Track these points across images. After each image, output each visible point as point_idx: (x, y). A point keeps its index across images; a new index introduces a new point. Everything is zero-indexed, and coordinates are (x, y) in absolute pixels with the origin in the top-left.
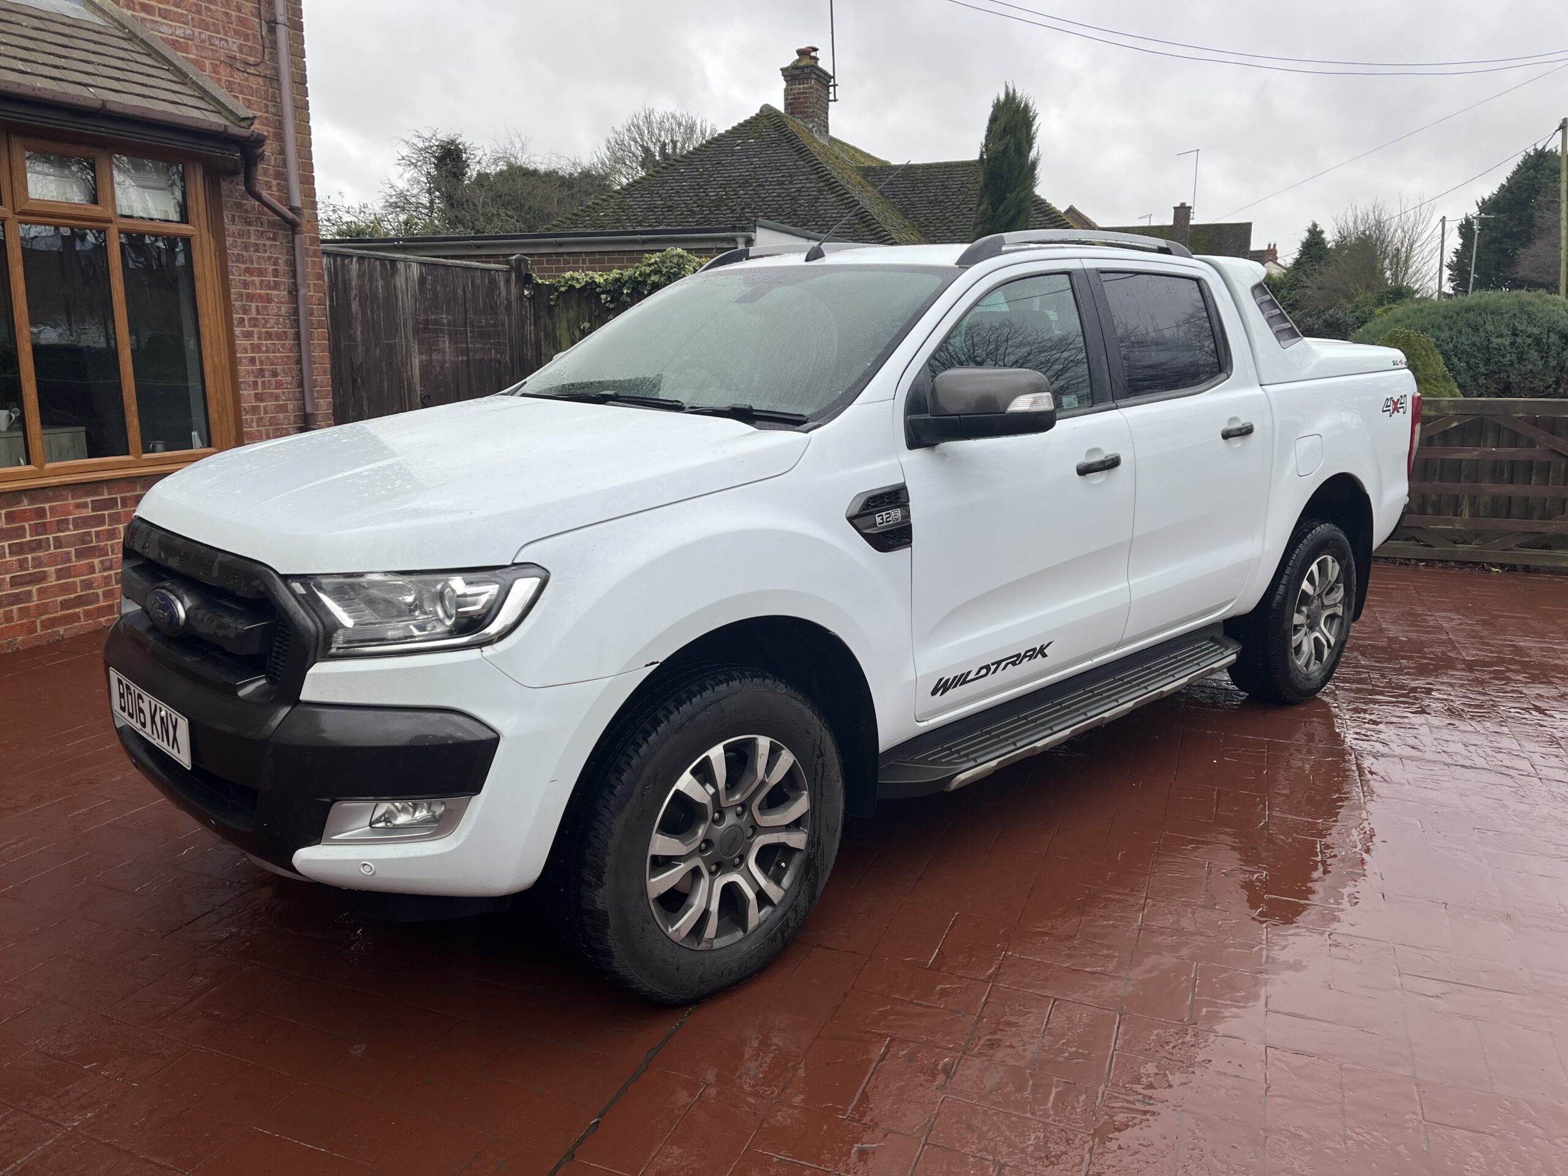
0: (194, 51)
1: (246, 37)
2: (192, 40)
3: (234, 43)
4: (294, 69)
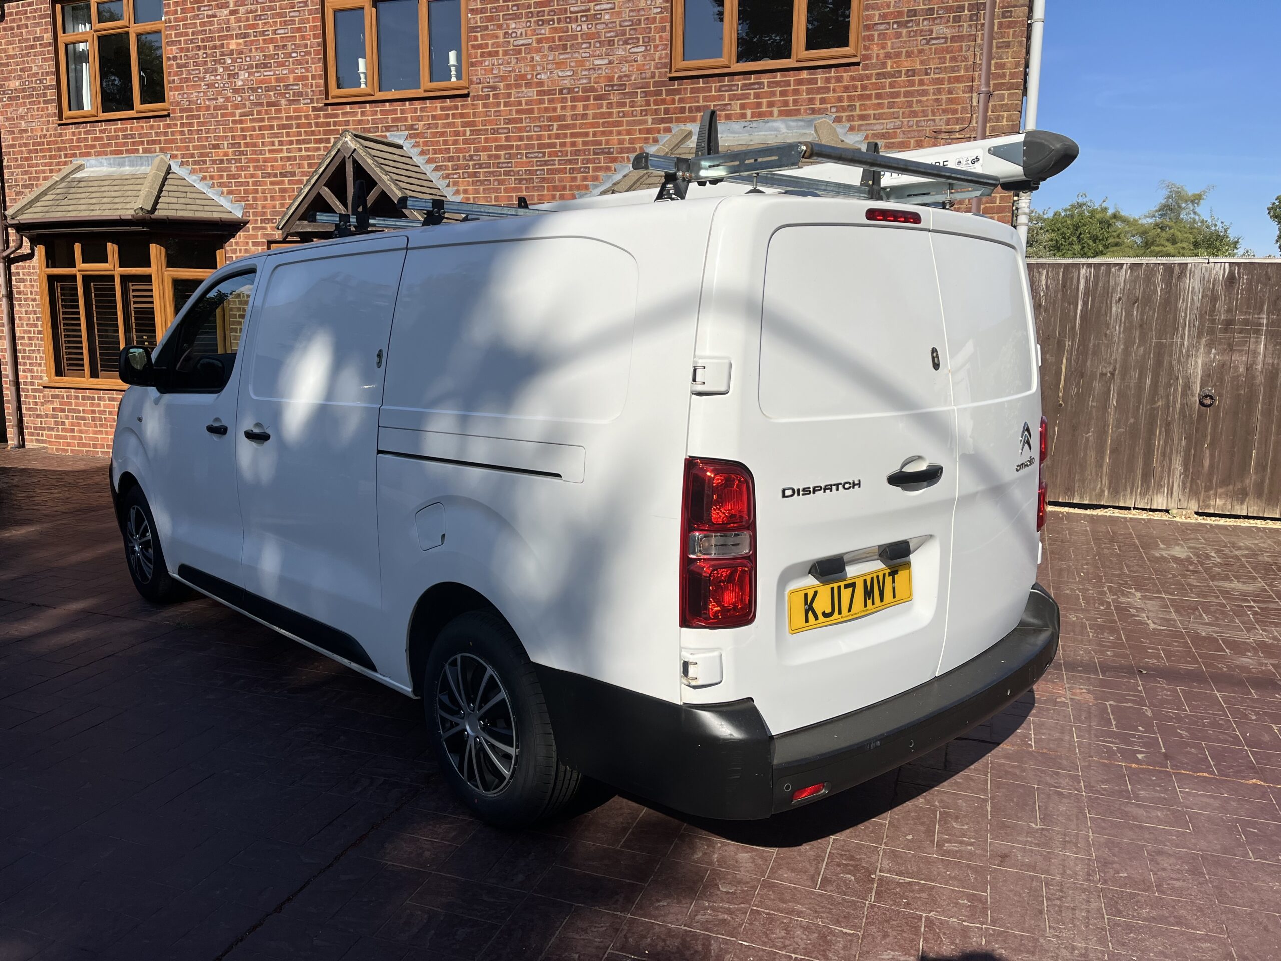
0: (902, 135)
1: (955, 111)
2: (901, 128)
3: (941, 119)
4: (1005, 123)
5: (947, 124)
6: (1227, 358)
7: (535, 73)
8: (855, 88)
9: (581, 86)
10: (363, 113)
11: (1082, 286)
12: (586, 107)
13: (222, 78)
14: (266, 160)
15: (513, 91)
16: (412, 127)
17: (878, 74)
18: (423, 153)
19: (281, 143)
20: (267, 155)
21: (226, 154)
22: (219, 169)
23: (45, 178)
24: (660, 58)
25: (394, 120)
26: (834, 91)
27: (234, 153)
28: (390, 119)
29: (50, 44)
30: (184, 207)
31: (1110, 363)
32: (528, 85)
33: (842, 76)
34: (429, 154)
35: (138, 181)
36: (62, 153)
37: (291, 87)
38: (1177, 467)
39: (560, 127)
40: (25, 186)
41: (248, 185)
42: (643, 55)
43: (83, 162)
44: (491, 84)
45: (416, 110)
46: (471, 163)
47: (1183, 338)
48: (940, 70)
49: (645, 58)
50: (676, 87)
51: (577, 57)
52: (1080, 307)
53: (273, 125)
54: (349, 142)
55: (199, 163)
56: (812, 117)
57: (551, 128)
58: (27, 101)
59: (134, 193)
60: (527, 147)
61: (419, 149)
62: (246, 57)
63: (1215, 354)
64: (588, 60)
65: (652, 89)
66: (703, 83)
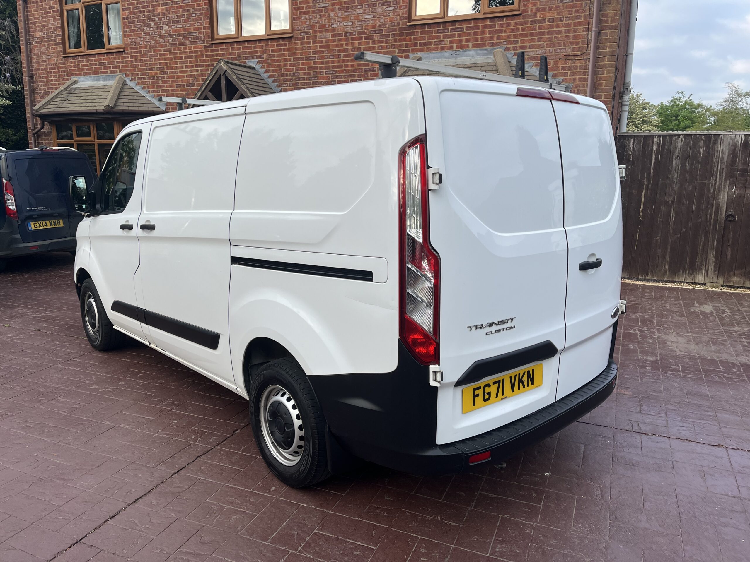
1: (577, 43)
2: (545, 54)
3: (569, 48)
4: (608, 50)
5: (573, 51)
6: (742, 192)
7: (330, 24)
8: (518, 29)
9: (357, 31)
10: (232, 49)
11: (655, 148)
12: (360, 44)
13: (154, 30)
14: (178, 77)
15: (318, 35)
16: (260, 57)
17: (532, 21)
18: (266, 72)
19: (187, 67)
20: (179, 74)
21: (156, 74)
22: (153, 83)
23: (56, 88)
24: (403, 14)
25: (250, 53)
26: (505, 32)
27: (161, 73)
28: (248, 52)
29: (58, 11)
30: (132, 104)
31: (671, 195)
32: (327, 31)
33: (510, 23)
34: (270, 73)
35: (107, 90)
36: (66, 74)
37: (192, 34)
38: (711, 257)
39: (345, 56)
40: (46, 93)
41: (168, 92)
42: (393, 12)
43: (77, 79)
44: (305, 31)
45: (262, 47)
46: (294, 77)
47: (716, 180)
48: (569, 18)
49: (394, 14)
50: (412, 31)
51: (355, 14)
52: (653, 161)
53: (182, 57)
54: (223, 66)
55: (140, 79)
56: (492, 48)
57: (340, 56)
58: (46, 44)
59: (104, 97)
60: (326, 67)
61: (265, 70)
62: (167, 17)
63: (735, 189)
64: (361, 16)
65: (398, 32)
66: (428, 29)
